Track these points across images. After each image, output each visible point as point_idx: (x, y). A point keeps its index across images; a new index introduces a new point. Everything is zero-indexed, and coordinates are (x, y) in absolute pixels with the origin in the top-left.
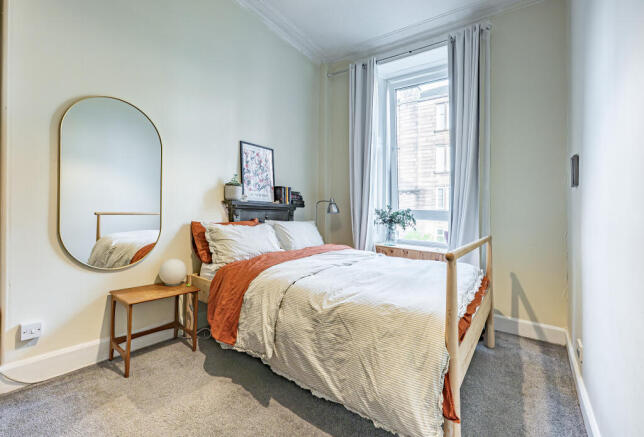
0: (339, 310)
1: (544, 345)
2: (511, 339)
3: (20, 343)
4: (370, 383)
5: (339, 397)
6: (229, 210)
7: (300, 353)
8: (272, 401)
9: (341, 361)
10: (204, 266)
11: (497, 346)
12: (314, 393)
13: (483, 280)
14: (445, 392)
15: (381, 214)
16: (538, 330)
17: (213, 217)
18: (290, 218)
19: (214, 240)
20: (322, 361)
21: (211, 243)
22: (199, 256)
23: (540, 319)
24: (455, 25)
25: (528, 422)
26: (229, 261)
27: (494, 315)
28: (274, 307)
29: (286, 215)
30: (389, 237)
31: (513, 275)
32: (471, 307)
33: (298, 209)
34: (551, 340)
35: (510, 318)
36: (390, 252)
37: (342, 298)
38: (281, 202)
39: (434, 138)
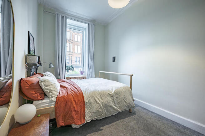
4: (126, 103)
7: (111, 107)
8: (101, 128)
9: (119, 103)
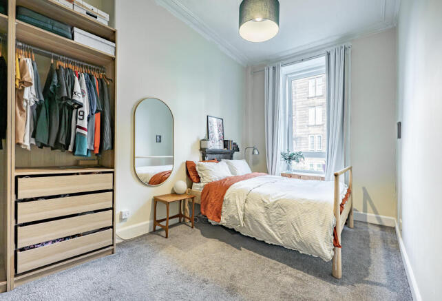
0: (279, 202)
1: (382, 227)
2: (363, 224)
3: (122, 220)
4: (298, 234)
5: (281, 242)
6: (203, 154)
7: (259, 223)
8: (242, 248)
9: (281, 226)
10: (194, 184)
11: (355, 227)
12: (267, 242)
13: (348, 190)
14: (334, 235)
15: (283, 155)
16: (379, 219)
17: (196, 158)
18: (231, 158)
19: (200, 170)
20: (270, 226)
21: (199, 172)
22: (191, 179)
23: (379, 212)
24: (330, 45)
25: (372, 258)
26: (209, 181)
27: (354, 212)
28: (242, 202)
29: (229, 156)
30: (288, 168)
31: (364, 189)
32: (344, 200)
33: (235, 152)
34: (386, 224)
35: (362, 213)
36: (290, 176)
37: (279, 197)
38: (227, 149)
39: (308, 102)
